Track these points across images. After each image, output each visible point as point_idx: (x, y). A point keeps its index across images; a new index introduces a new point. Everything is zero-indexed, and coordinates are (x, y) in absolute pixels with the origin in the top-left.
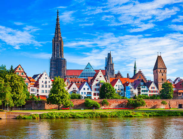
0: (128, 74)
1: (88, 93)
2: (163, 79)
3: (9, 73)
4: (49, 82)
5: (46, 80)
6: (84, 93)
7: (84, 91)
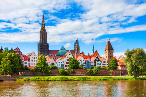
0: (88, 53)
1: (61, 65)
2: (111, 56)
3: (10, 52)
4: (36, 58)
5: (34, 57)
6: (59, 65)
7: (59, 64)
